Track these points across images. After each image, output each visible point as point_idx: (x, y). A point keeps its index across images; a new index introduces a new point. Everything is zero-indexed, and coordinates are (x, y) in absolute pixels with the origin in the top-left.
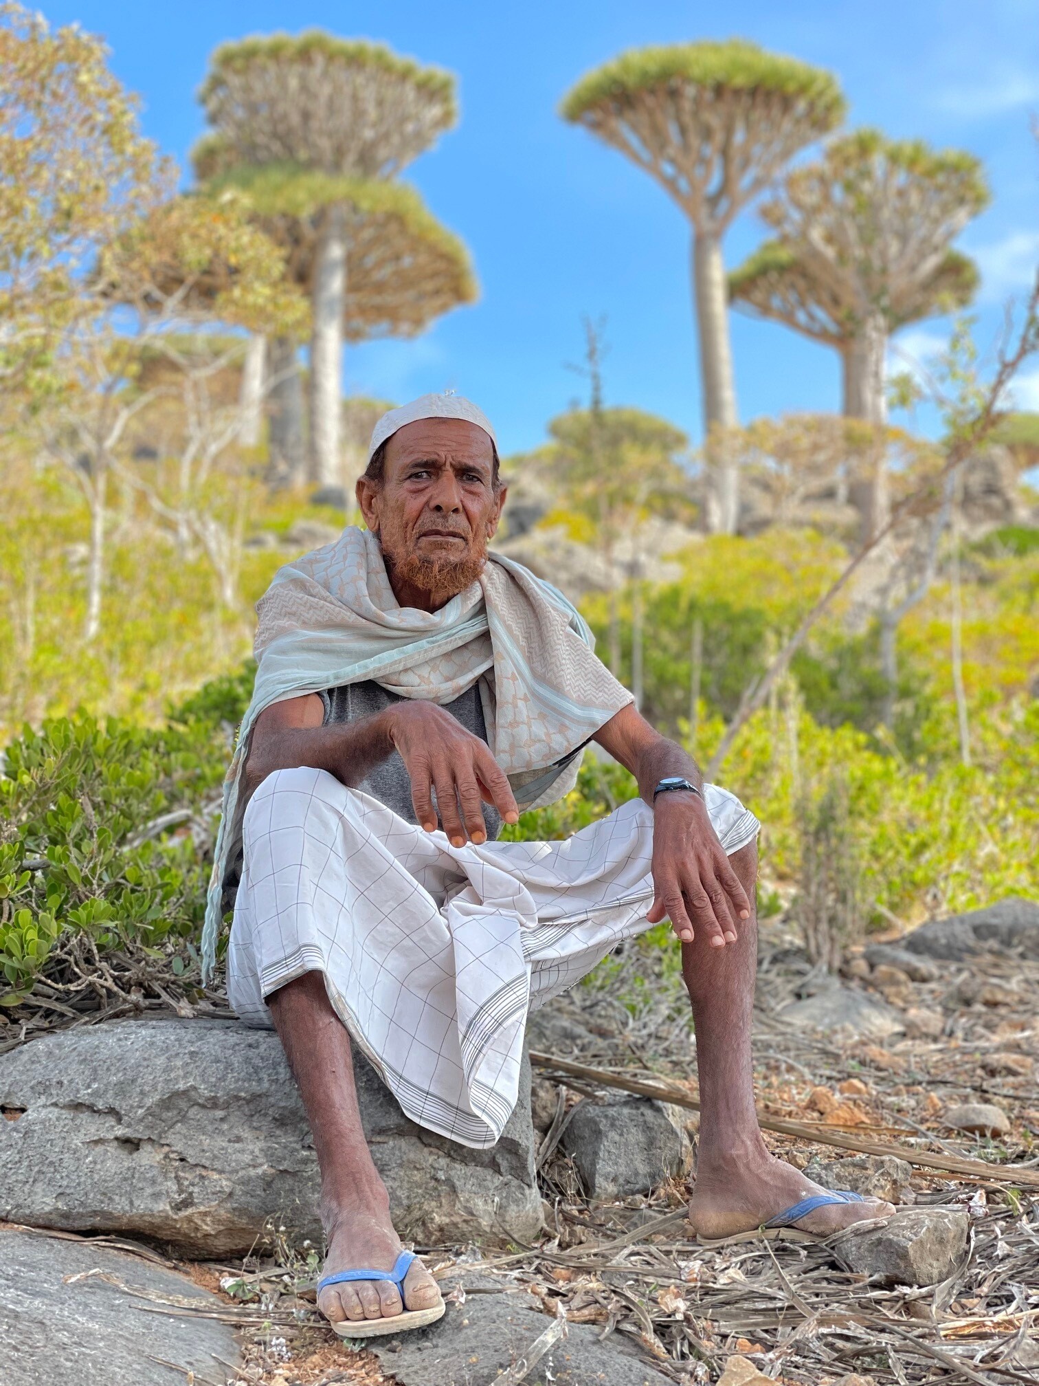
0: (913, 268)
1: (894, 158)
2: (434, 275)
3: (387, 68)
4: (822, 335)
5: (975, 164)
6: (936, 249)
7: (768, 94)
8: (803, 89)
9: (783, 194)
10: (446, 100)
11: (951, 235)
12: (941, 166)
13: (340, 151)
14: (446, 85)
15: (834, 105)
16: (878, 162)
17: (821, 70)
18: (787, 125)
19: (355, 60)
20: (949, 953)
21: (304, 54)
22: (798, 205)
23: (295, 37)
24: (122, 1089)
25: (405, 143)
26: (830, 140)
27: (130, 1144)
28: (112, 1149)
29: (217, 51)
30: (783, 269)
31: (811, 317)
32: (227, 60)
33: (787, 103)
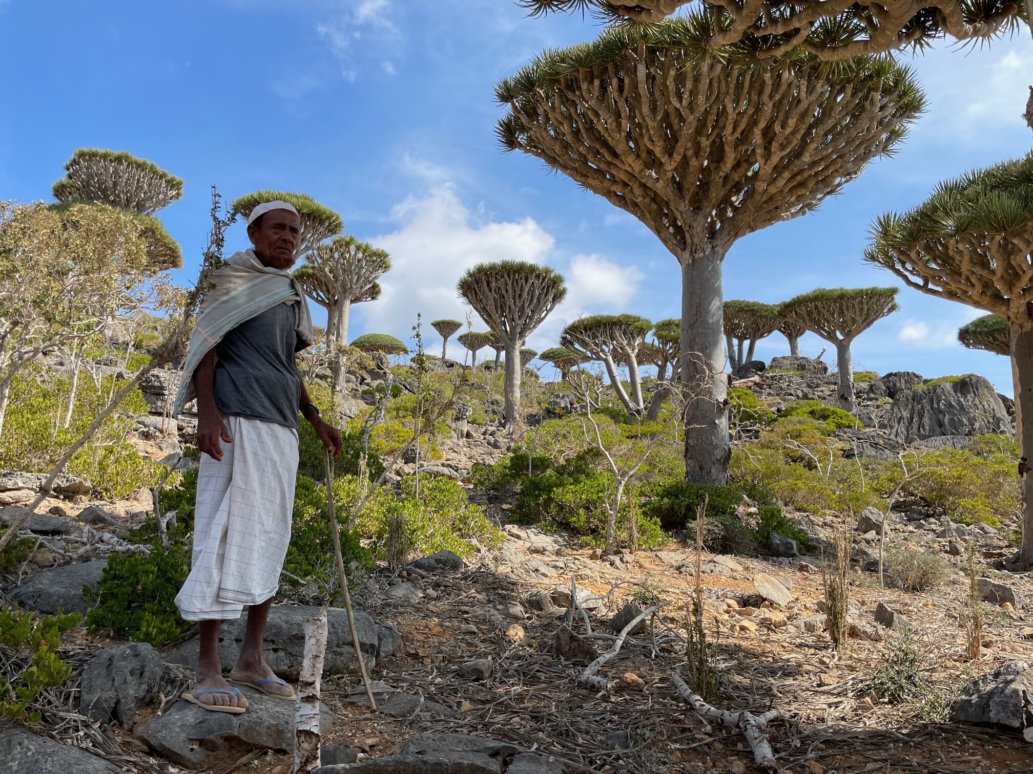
0: (362, 288)
1: (358, 248)
2: (165, 255)
3: (155, 172)
4: (322, 302)
5: (387, 256)
6: (370, 283)
7: (315, 217)
8: (329, 218)
9: (315, 252)
10: (179, 189)
11: (375, 278)
12: (375, 254)
13: (128, 201)
14: (180, 183)
15: (338, 226)
16: (352, 248)
17: (335, 211)
18: (321, 229)
19: (141, 166)
20: (430, 569)
21: (119, 160)
22: (321, 258)
23: (117, 152)
24: (276, 635)
25: (158, 203)
26: (335, 237)
27: (275, 650)
28: (271, 652)
29: (77, 151)
30: (309, 276)
31: (318, 294)
32: (82, 155)
33: (321, 222)
